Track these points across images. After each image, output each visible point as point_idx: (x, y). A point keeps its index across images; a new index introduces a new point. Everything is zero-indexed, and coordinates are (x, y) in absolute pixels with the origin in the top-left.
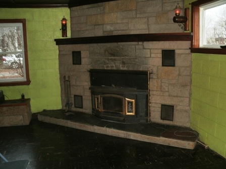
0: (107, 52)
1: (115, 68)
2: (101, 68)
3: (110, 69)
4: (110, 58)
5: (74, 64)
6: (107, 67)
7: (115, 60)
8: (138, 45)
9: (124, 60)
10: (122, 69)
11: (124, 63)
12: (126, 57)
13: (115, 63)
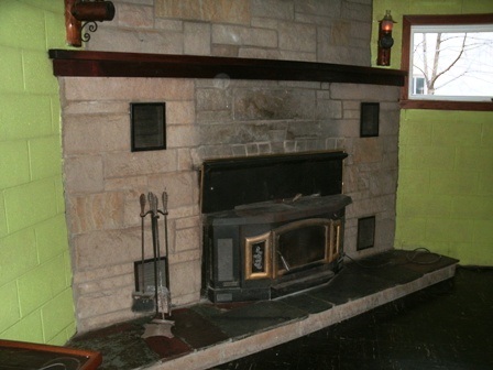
0: (252, 106)
1: (270, 152)
2: (234, 155)
3: (258, 154)
4: (259, 123)
5: (134, 149)
6: (253, 148)
7: (271, 128)
8: (321, 89)
9: (293, 128)
10: (287, 150)
11: (291, 136)
12: (298, 120)
13: (271, 138)
